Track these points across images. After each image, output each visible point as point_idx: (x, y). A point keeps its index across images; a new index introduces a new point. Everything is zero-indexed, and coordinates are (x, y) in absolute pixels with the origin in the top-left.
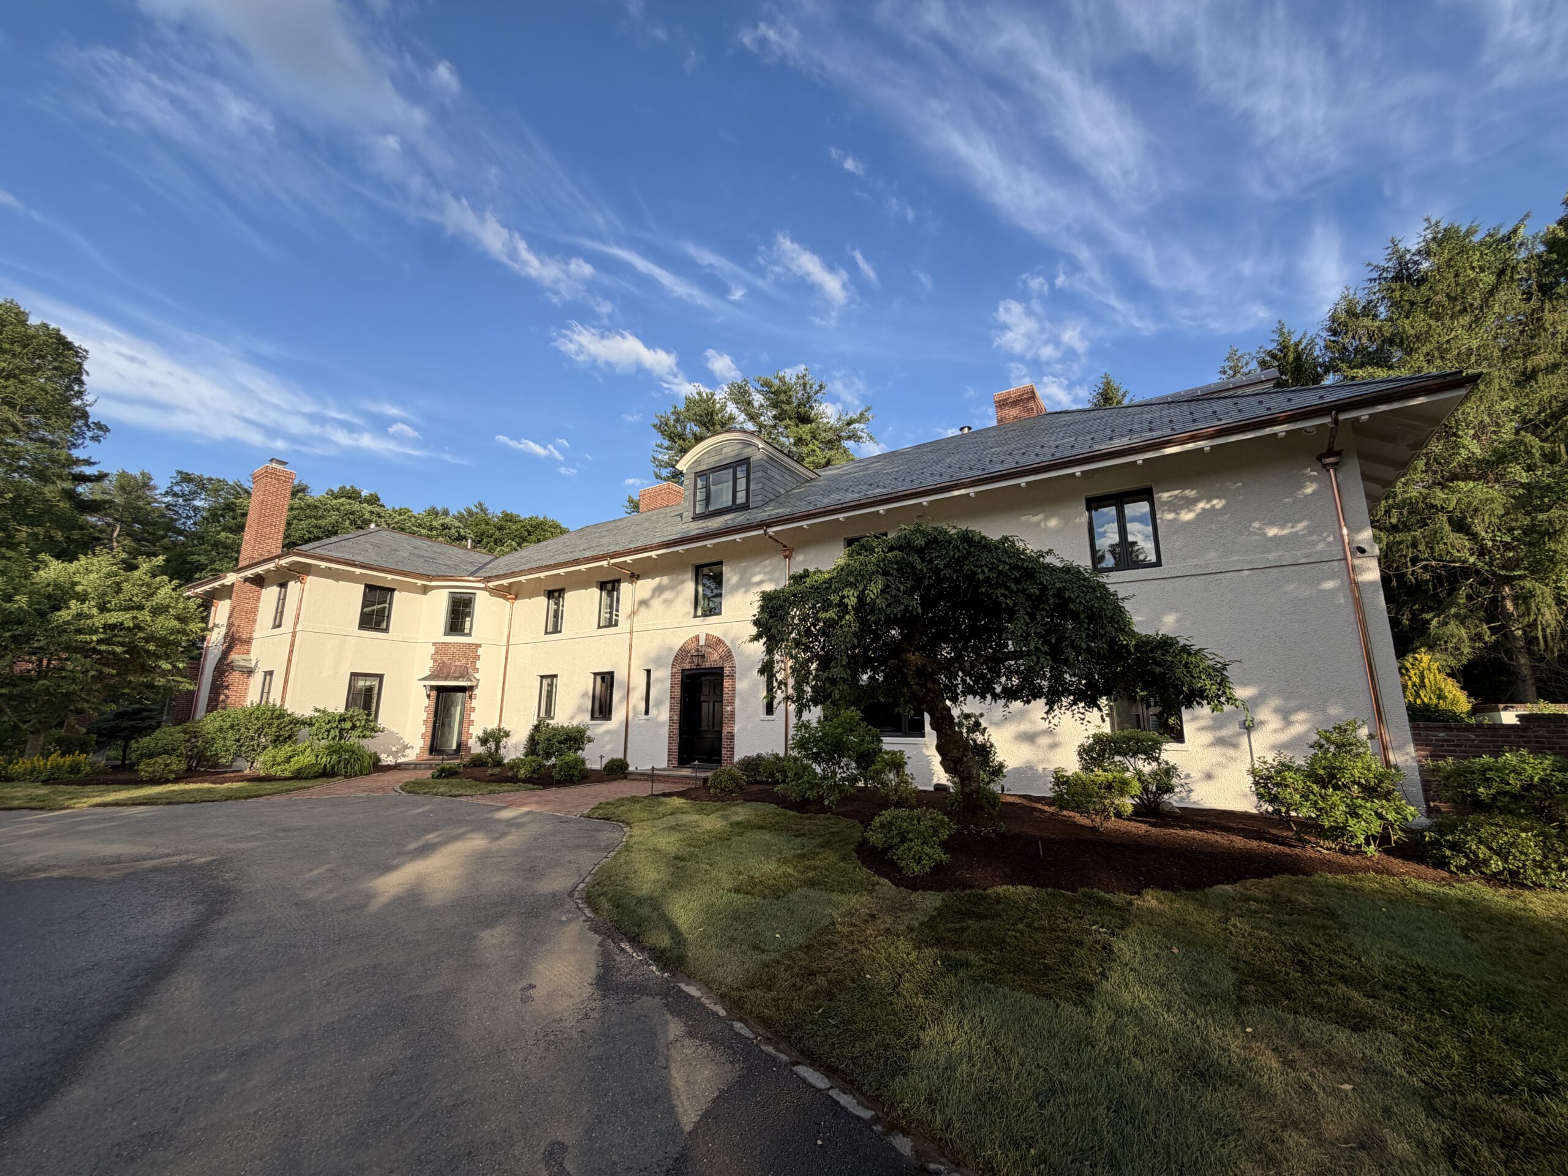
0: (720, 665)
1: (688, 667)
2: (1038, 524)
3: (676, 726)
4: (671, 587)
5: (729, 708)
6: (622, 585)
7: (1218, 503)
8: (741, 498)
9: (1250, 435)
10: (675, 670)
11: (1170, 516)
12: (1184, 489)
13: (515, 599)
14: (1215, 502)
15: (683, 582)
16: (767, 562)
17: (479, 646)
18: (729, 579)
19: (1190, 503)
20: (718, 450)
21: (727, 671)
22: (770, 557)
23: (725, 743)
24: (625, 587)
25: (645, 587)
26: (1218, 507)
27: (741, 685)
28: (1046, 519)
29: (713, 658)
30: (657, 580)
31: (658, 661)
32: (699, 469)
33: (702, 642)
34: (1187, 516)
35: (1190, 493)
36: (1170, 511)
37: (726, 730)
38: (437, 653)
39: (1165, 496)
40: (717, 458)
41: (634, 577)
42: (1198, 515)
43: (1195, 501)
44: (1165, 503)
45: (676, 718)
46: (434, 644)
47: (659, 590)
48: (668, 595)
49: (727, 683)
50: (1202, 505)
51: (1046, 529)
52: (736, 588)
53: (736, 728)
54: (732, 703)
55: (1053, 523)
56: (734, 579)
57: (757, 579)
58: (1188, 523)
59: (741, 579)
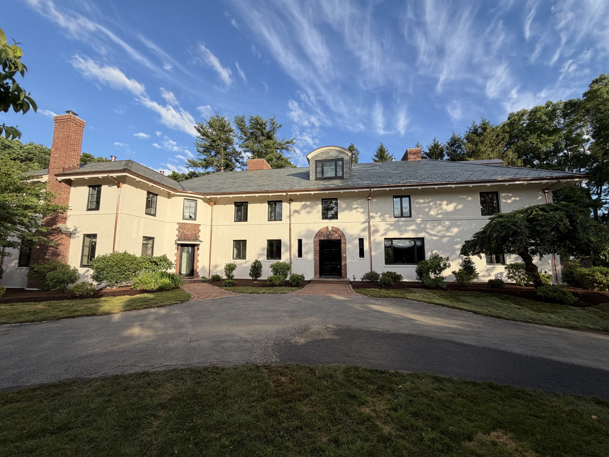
0: (339, 238)
1: (322, 239)
2: (465, 198)
3: (318, 262)
4: (311, 207)
5: (344, 255)
6: (283, 203)
7: (517, 199)
8: (340, 174)
9: (538, 182)
10: (316, 240)
11: (504, 201)
12: (508, 193)
13: (215, 204)
14: (517, 198)
15: (317, 205)
16: (360, 201)
17: (200, 225)
18: (341, 205)
19: (510, 198)
20: (326, 153)
21: (343, 241)
22: (360, 199)
23: (343, 268)
24: (285, 205)
25: (296, 205)
26: (518, 200)
27: (348, 246)
28: (467, 197)
29: (335, 236)
30: (303, 203)
31: (307, 236)
32: (318, 159)
33: (330, 229)
34: (509, 201)
35: (510, 195)
36: (504, 199)
37: (343, 263)
38: (179, 227)
39: (503, 195)
40: (326, 156)
41: (291, 200)
42: (512, 201)
43: (511, 197)
44: (503, 197)
45: (318, 259)
46: (178, 223)
47: (304, 207)
48: (309, 209)
49: (343, 245)
50: (513, 198)
51: (468, 201)
52: (344, 210)
53: (348, 262)
54: (346, 253)
55: (470, 199)
56: (344, 206)
57: (355, 206)
58: (509, 203)
59: (347, 206)
